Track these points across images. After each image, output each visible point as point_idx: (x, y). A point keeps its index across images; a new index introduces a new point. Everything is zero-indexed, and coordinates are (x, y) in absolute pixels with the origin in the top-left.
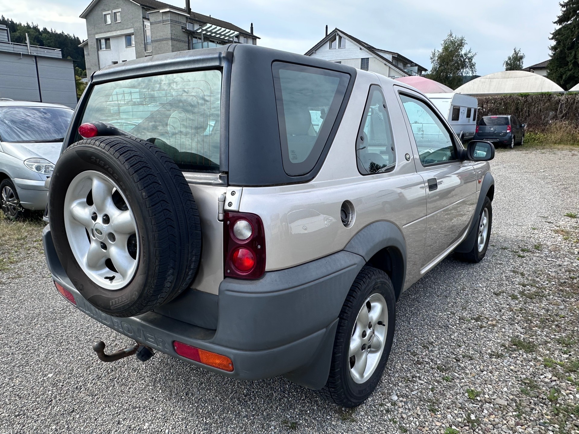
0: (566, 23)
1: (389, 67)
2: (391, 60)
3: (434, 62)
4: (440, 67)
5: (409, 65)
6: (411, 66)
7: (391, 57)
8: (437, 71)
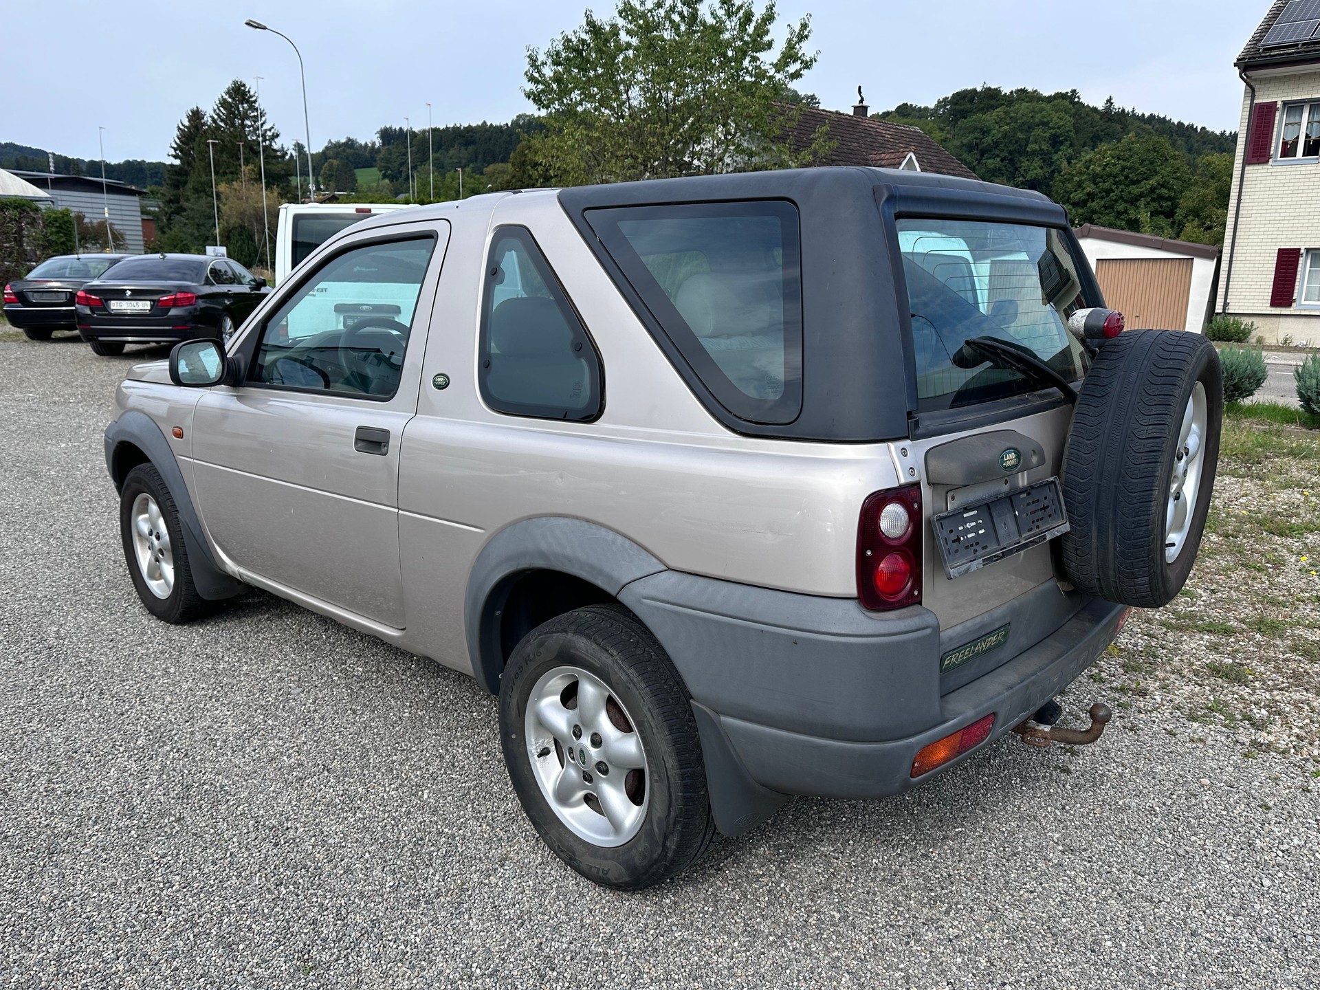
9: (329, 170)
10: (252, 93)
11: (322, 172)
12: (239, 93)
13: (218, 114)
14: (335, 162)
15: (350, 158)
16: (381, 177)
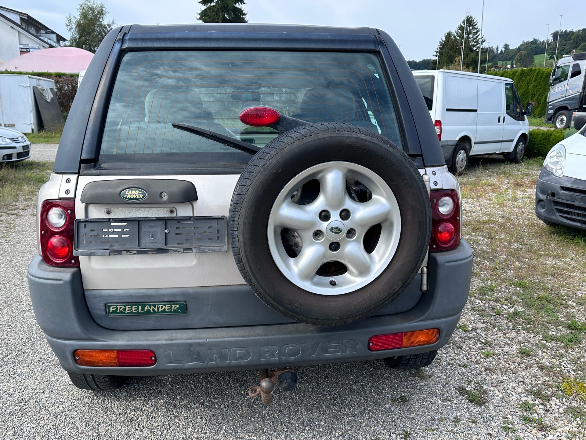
0: (209, 4)
1: (19, 31)
2: (19, 23)
3: (72, 30)
4: (80, 37)
5: (43, 32)
6: (46, 33)
7: (19, 19)
8: (78, 42)
9: (520, 57)
10: (475, 21)
11: (516, 58)
12: (469, 22)
13: (457, 33)
14: (524, 52)
15: (533, 49)
16: (548, 58)
